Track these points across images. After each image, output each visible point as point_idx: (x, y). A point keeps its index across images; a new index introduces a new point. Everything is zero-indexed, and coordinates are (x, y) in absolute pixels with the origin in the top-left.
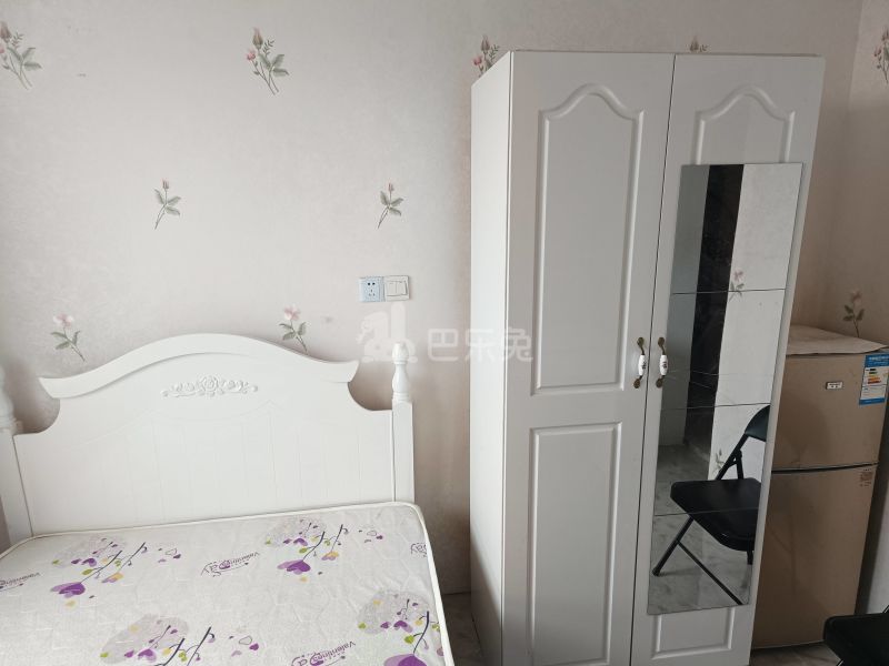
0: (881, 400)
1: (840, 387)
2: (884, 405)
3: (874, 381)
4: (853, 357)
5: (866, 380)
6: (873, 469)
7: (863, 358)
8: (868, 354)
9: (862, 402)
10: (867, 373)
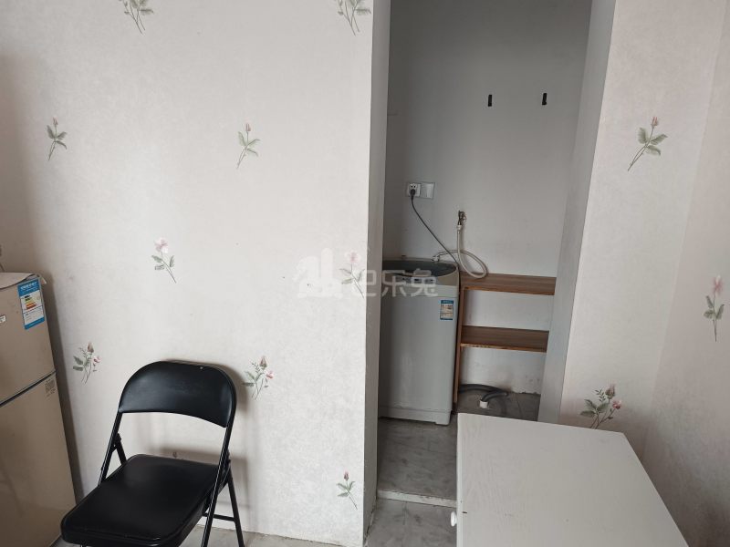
0: (42, 320)
1: (4, 320)
2: (45, 323)
3: (32, 306)
4: (7, 291)
5: (24, 307)
6: (53, 377)
7: (16, 288)
8: (19, 285)
9: (27, 327)
10: (23, 301)
